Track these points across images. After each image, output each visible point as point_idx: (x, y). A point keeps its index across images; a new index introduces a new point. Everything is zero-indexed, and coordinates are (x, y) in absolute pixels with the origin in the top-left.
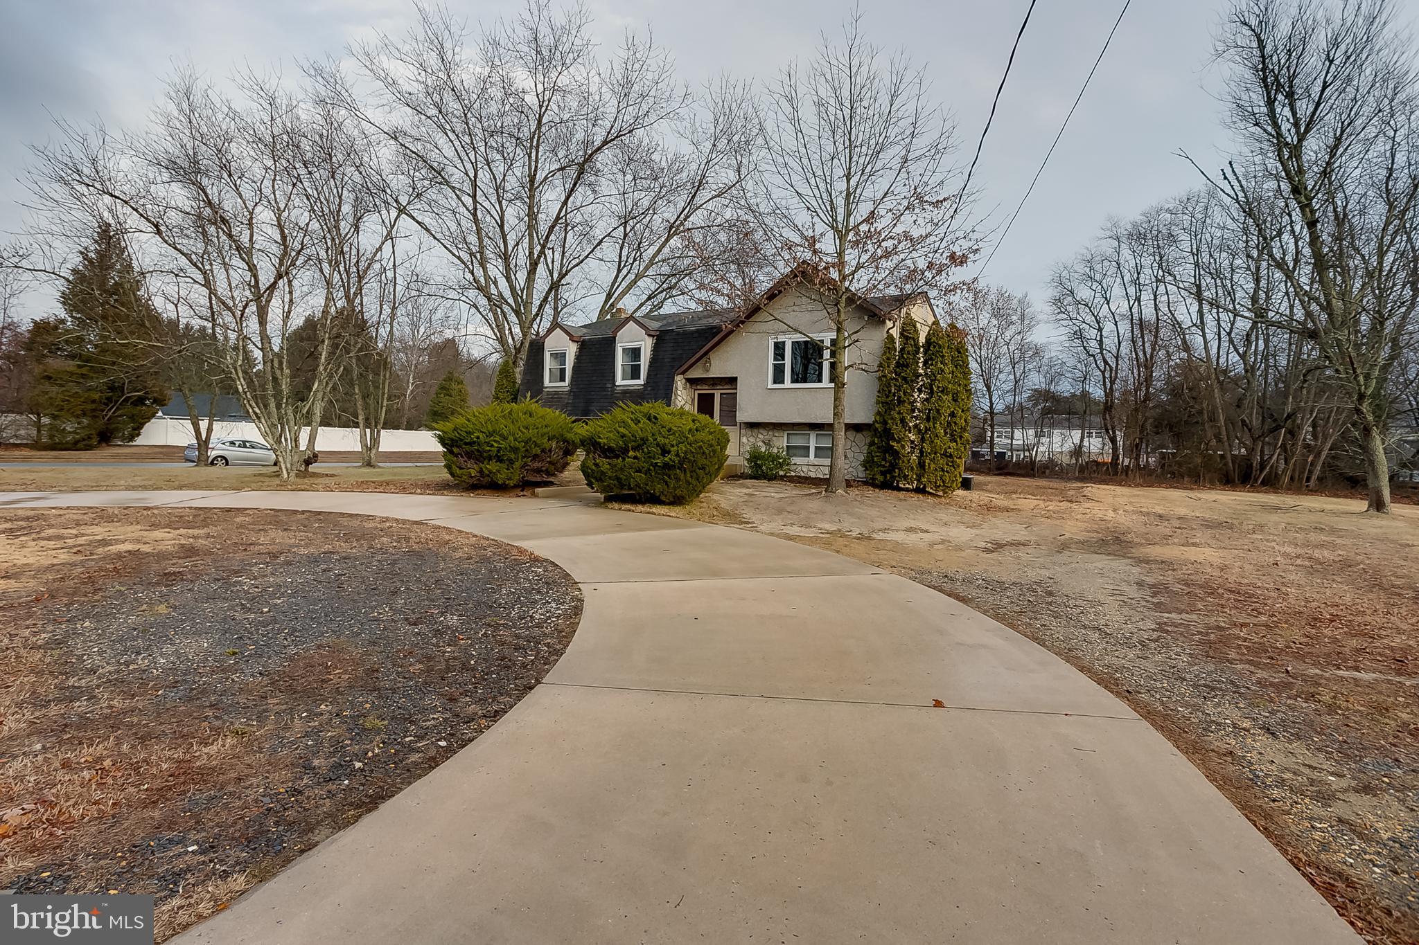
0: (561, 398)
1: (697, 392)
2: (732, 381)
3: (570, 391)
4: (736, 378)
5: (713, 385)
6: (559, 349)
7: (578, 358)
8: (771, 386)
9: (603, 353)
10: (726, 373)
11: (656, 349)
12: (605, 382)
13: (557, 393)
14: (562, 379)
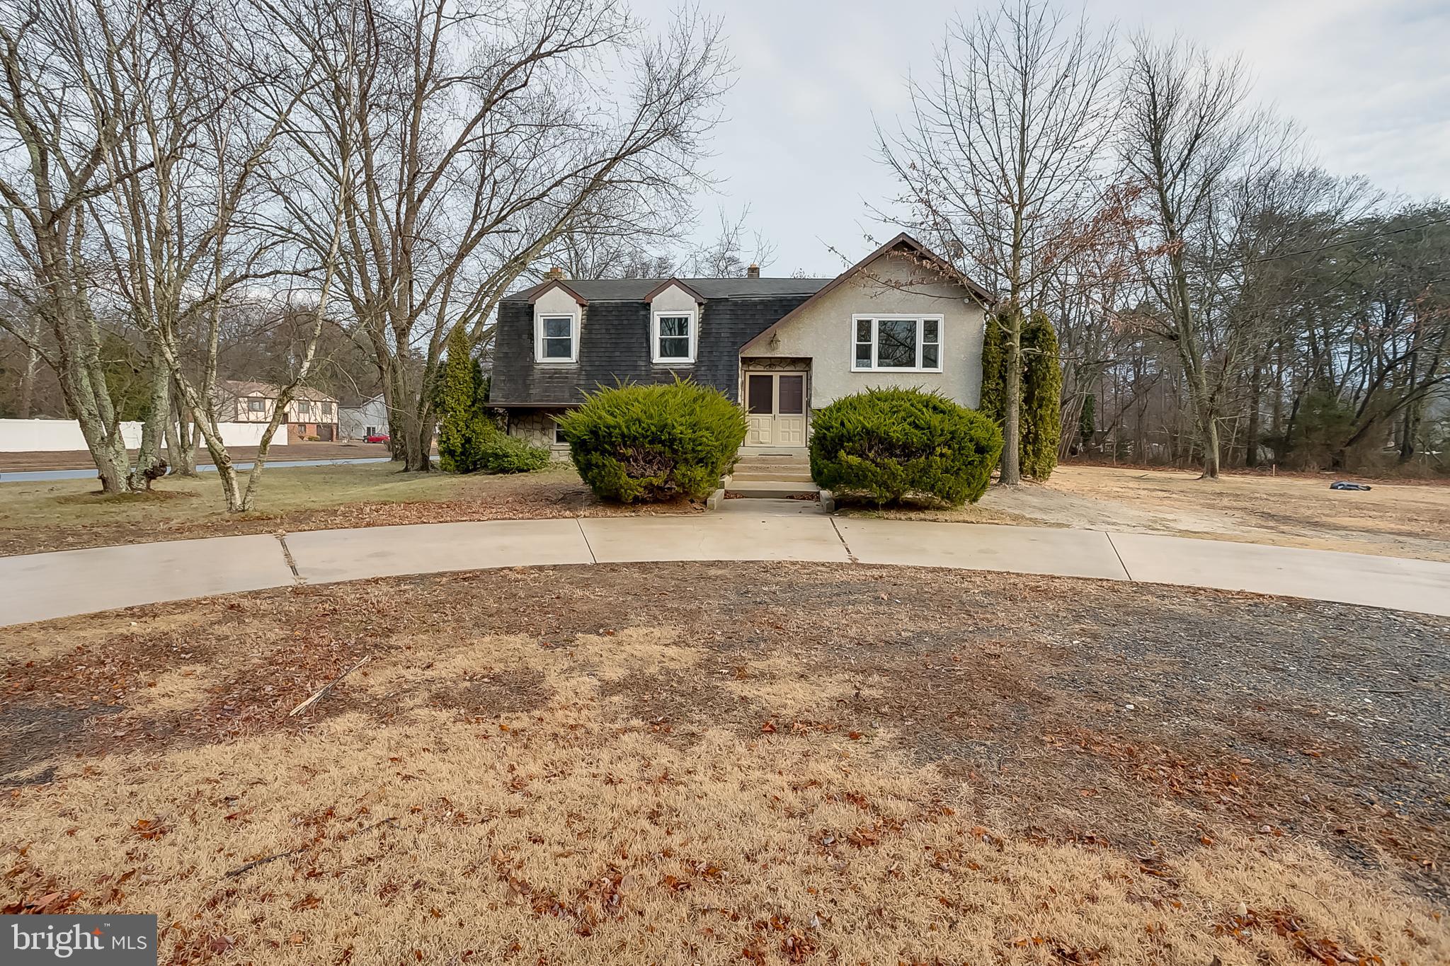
0: (567, 378)
1: (748, 374)
2: (807, 362)
3: (581, 369)
4: (811, 359)
5: (770, 366)
6: (559, 314)
7: (587, 327)
8: (854, 369)
9: (625, 322)
10: (797, 353)
11: (705, 320)
12: (635, 359)
13: (557, 371)
14: (566, 352)
